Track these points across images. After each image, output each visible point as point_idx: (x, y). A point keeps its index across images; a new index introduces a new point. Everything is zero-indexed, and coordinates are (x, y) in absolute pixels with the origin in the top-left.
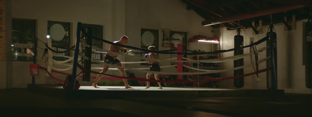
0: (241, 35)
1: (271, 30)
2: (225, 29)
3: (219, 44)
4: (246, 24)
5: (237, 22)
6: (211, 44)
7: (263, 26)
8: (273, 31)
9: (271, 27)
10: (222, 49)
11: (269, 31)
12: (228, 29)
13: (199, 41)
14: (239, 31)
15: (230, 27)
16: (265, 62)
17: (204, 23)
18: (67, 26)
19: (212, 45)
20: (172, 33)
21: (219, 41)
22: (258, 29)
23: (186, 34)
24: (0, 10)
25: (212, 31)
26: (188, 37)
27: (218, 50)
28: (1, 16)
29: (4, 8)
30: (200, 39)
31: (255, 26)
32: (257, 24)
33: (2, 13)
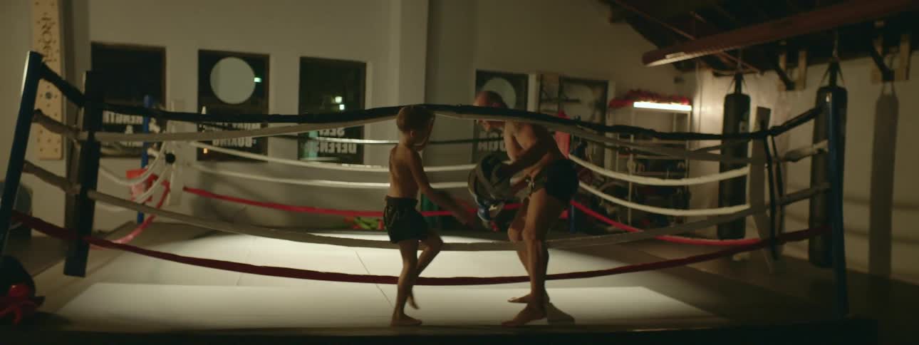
0: (744, 91)
1: (833, 80)
2: (707, 75)
3: (692, 113)
4: (761, 60)
5: (734, 53)
6: (671, 115)
7: (811, 69)
8: (839, 83)
9: (834, 70)
10: (696, 131)
11: (826, 83)
12: (716, 75)
13: (637, 105)
14: (738, 82)
15: (718, 68)
16: (806, 203)
17: (649, 58)
18: (259, 64)
19: (675, 117)
20: (565, 81)
21: (691, 103)
22: (795, 75)
23: (604, 85)
24: (44, 19)
25: (677, 80)
26: (611, 95)
27: (688, 131)
28: (47, 37)
29: (54, 14)
30: (639, 100)
31: (787, 67)
32: (792, 62)
33: (49, 28)
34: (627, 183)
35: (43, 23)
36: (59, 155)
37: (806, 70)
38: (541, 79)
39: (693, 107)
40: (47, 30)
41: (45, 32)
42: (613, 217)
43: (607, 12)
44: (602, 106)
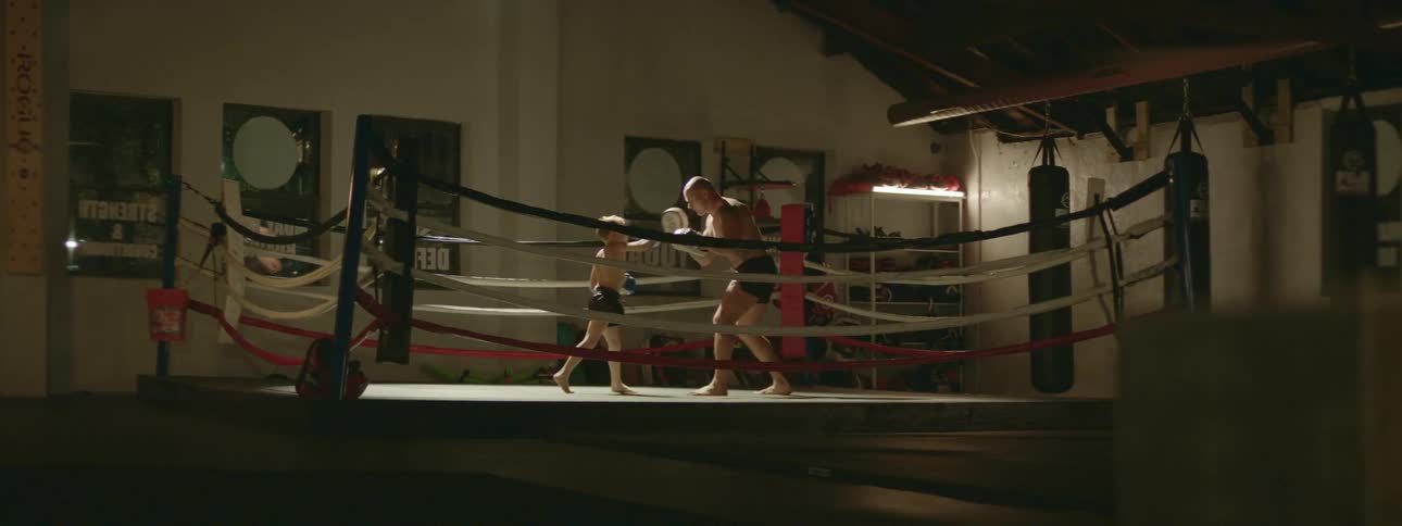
0: (1058, 163)
1: (1186, 144)
2: (990, 138)
3: (965, 202)
4: (1081, 119)
5: (1039, 107)
6: (930, 205)
7: (1153, 129)
8: (1195, 148)
9: (1186, 131)
10: (976, 227)
11: (1177, 148)
12: (1004, 139)
14: (1048, 146)
15: (1009, 132)
17: (897, 114)
18: (307, 125)
19: (936, 207)
20: (761, 155)
21: (963, 188)
22: (1133, 137)
23: (820, 159)
24: (20, 56)
25: (935, 148)
26: (831, 174)
27: (961, 230)
28: (24, 83)
30: (879, 183)
31: (1120, 126)
32: (1127, 117)
33: (28, 70)
35: (19, 62)
37: (1148, 129)
38: (722, 149)
39: (966, 194)
40: (25, 72)
41: (22, 76)
43: (816, 36)
44: (817, 191)
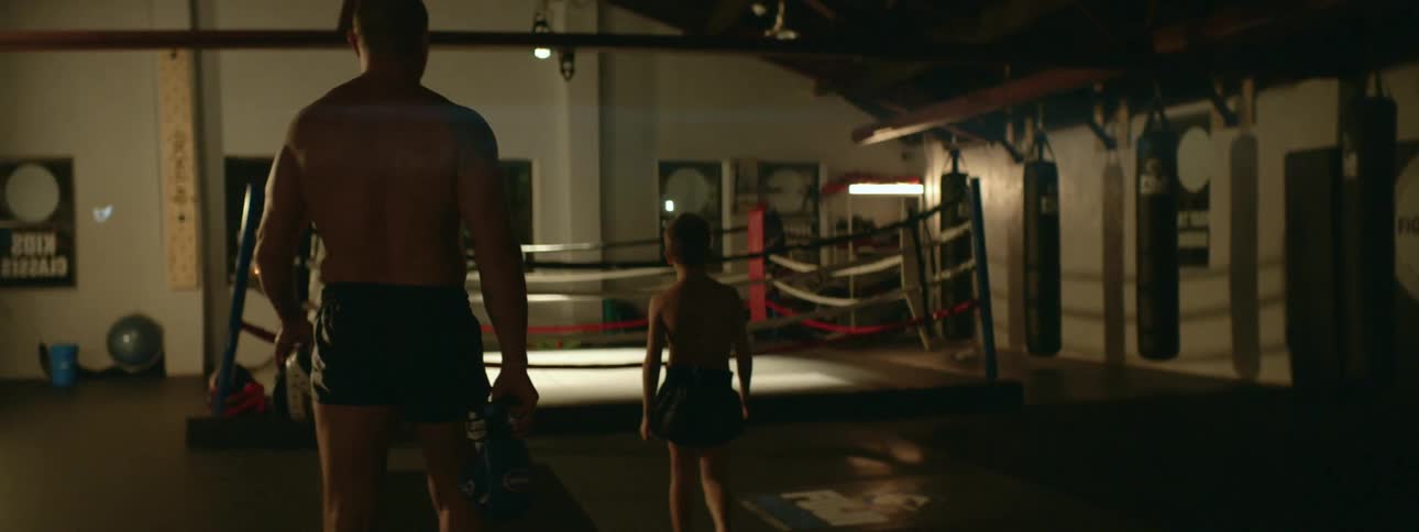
1: (1041, 153)
2: (937, 148)
3: (924, 195)
6: (898, 199)
8: (1047, 157)
13: (856, 189)
20: (767, 169)
21: (922, 181)
23: (814, 169)
24: (176, 135)
25: (905, 157)
26: (823, 180)
28: (179, 155)
29: (187, 129)
30: (856, 182)
31: (1014, 139)
32: (1018, 131)
33: (182, 145)
34: (847, 277)
35: (175, 140)
36: (194, 282)
38: (736, 166)
39: (925, 188)
40: (179, 146)
41: (177, 150)
42: (834, 321)
43: (811, 83)
44: (813, 194)
